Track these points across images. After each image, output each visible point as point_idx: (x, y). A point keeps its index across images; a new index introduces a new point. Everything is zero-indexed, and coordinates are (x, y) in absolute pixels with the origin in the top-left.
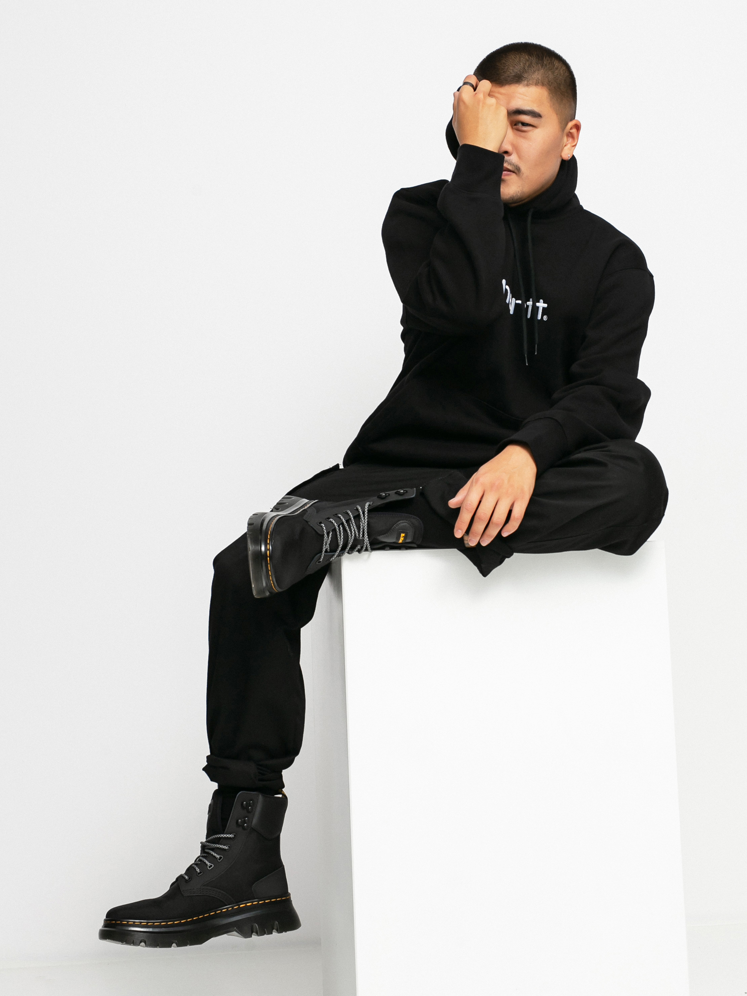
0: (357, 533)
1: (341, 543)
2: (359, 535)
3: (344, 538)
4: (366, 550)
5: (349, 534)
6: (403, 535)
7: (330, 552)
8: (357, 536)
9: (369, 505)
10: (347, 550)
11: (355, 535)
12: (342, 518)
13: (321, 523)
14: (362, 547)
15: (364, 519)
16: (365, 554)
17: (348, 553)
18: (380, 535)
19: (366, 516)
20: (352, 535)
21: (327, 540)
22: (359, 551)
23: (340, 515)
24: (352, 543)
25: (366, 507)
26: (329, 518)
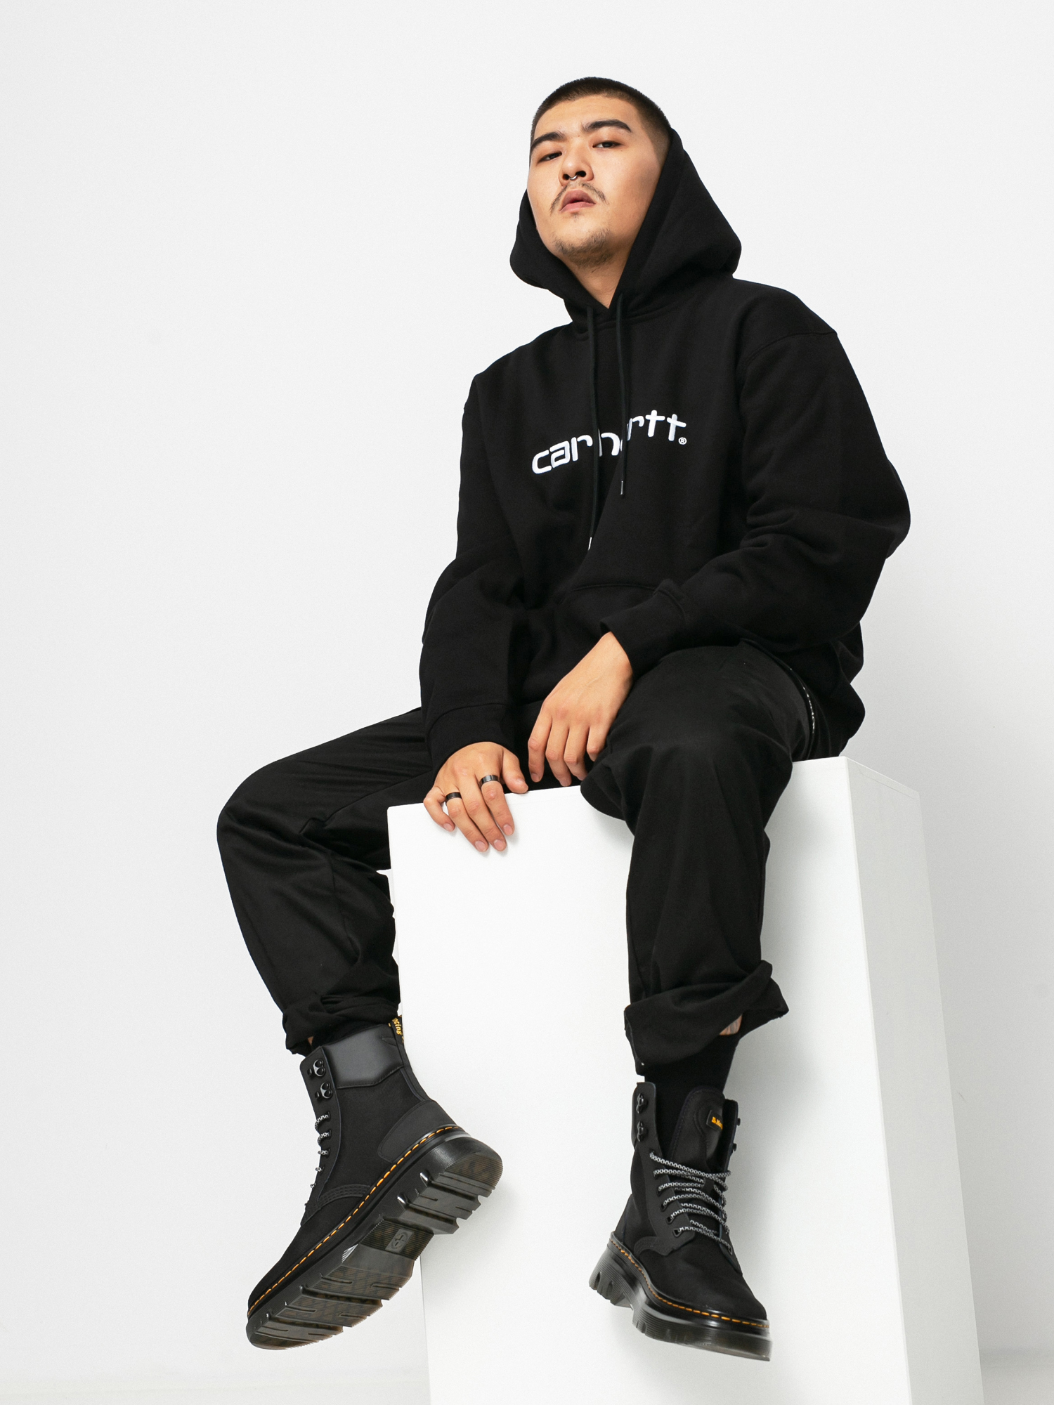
0: (695, 1185)
1: (707, 1211)
2: (699, 1183)
3: (702, 1206)
4: (723, 1179)
5: (697, 1196)
7: (718, 1230)
8: (699, 1185)
9: (655, 1154)
10: (719, 1206)
11: (698, 1188)
12: (671, 1199)
13: (677, 1232)
14: (717, 1184)
16: (728, 1182)
17: (723, 1205)
18: (706, 1155)
19: (673, 1165)
20: (699, 1194)
21: (703, 1229)
22: (723, 1189)
23: (667, 1201)
24: (710, 1196)
25: (657, 1159)
26: (669, 1219)
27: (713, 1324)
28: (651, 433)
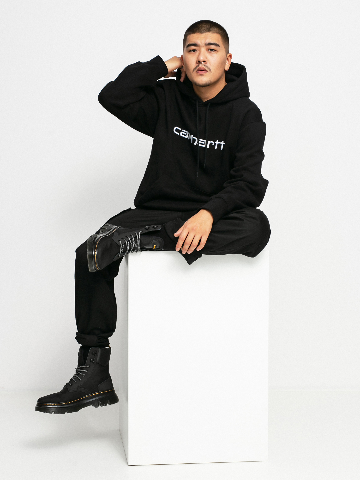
0: (135, 244)
1: (128, 249)
2: (136, 245)
3: (129, 247)
4: (139, 251)
5: (132, 245)
6: (155, 246)
7: (124, 252)
8: (135, 246)
9: (141, 232)
10: (131, 251)
11: (134, 245)
12: (129, 238)
13: (119, 240)
14: (137, 250)
15: (138, 238)
16: (139, 253)
17: (132, 252)
18: (145, 246)
19: (139, 237)
20: (133, 245)
21: (122, 248)
22: (136, 252)
23: (128, 237)
24: (133, 249)
25: (139, 233)
26: (123, 238)
27: (93, 253)
28: (216, 148)
